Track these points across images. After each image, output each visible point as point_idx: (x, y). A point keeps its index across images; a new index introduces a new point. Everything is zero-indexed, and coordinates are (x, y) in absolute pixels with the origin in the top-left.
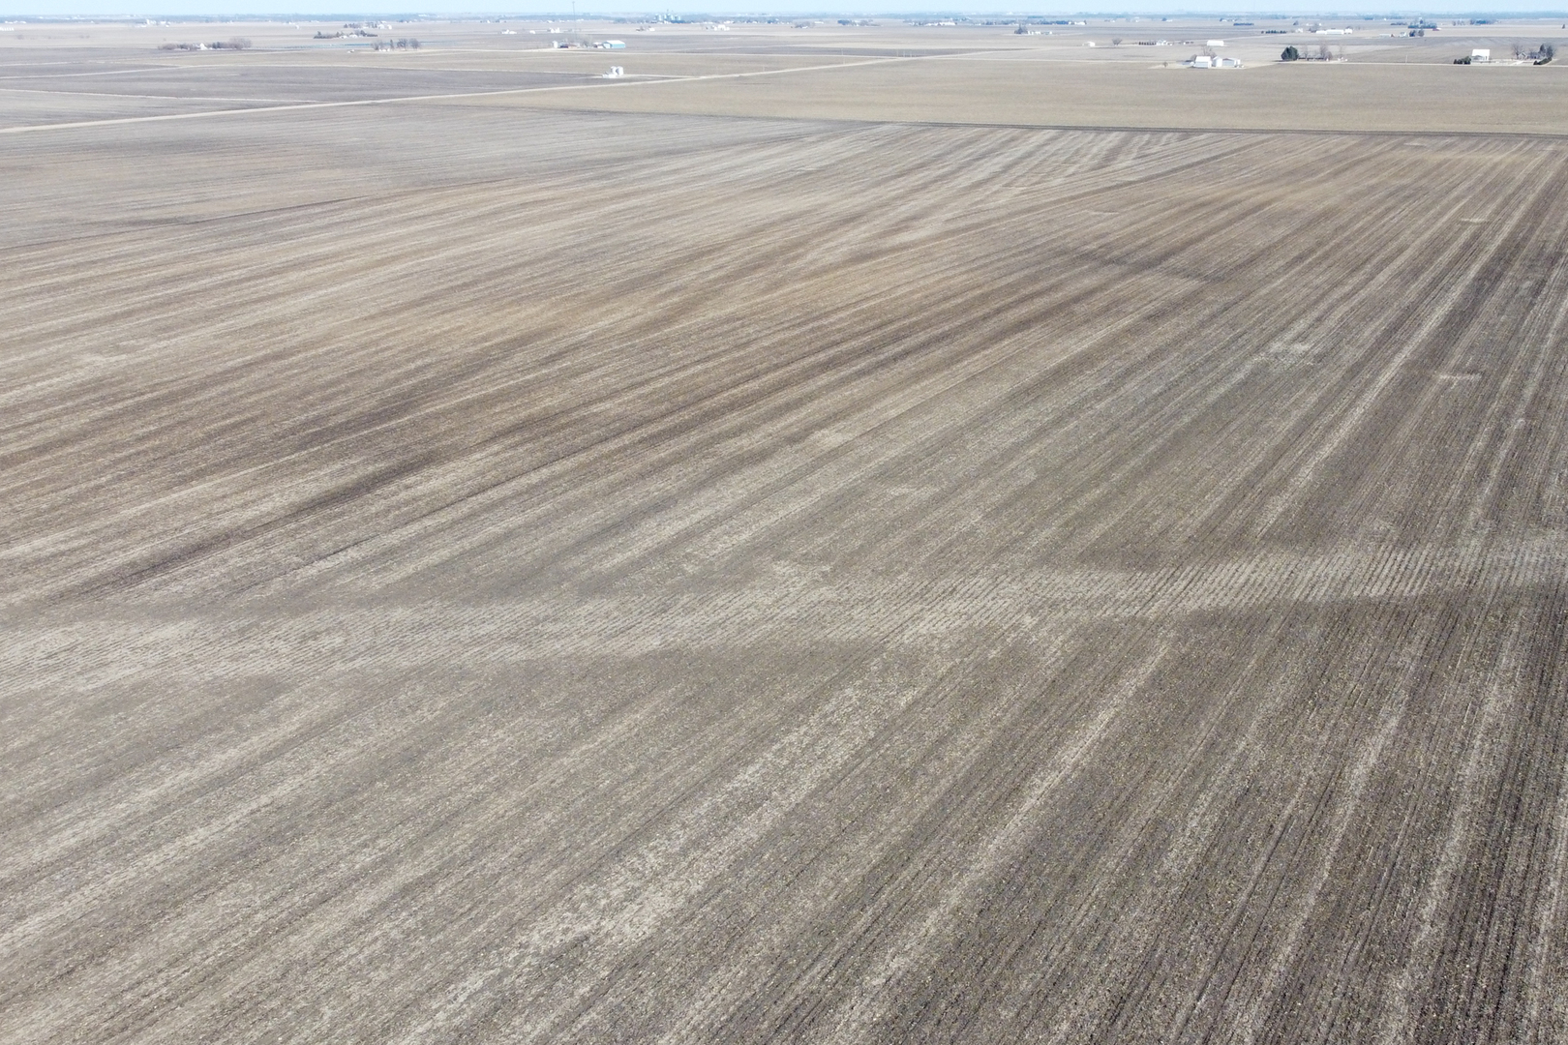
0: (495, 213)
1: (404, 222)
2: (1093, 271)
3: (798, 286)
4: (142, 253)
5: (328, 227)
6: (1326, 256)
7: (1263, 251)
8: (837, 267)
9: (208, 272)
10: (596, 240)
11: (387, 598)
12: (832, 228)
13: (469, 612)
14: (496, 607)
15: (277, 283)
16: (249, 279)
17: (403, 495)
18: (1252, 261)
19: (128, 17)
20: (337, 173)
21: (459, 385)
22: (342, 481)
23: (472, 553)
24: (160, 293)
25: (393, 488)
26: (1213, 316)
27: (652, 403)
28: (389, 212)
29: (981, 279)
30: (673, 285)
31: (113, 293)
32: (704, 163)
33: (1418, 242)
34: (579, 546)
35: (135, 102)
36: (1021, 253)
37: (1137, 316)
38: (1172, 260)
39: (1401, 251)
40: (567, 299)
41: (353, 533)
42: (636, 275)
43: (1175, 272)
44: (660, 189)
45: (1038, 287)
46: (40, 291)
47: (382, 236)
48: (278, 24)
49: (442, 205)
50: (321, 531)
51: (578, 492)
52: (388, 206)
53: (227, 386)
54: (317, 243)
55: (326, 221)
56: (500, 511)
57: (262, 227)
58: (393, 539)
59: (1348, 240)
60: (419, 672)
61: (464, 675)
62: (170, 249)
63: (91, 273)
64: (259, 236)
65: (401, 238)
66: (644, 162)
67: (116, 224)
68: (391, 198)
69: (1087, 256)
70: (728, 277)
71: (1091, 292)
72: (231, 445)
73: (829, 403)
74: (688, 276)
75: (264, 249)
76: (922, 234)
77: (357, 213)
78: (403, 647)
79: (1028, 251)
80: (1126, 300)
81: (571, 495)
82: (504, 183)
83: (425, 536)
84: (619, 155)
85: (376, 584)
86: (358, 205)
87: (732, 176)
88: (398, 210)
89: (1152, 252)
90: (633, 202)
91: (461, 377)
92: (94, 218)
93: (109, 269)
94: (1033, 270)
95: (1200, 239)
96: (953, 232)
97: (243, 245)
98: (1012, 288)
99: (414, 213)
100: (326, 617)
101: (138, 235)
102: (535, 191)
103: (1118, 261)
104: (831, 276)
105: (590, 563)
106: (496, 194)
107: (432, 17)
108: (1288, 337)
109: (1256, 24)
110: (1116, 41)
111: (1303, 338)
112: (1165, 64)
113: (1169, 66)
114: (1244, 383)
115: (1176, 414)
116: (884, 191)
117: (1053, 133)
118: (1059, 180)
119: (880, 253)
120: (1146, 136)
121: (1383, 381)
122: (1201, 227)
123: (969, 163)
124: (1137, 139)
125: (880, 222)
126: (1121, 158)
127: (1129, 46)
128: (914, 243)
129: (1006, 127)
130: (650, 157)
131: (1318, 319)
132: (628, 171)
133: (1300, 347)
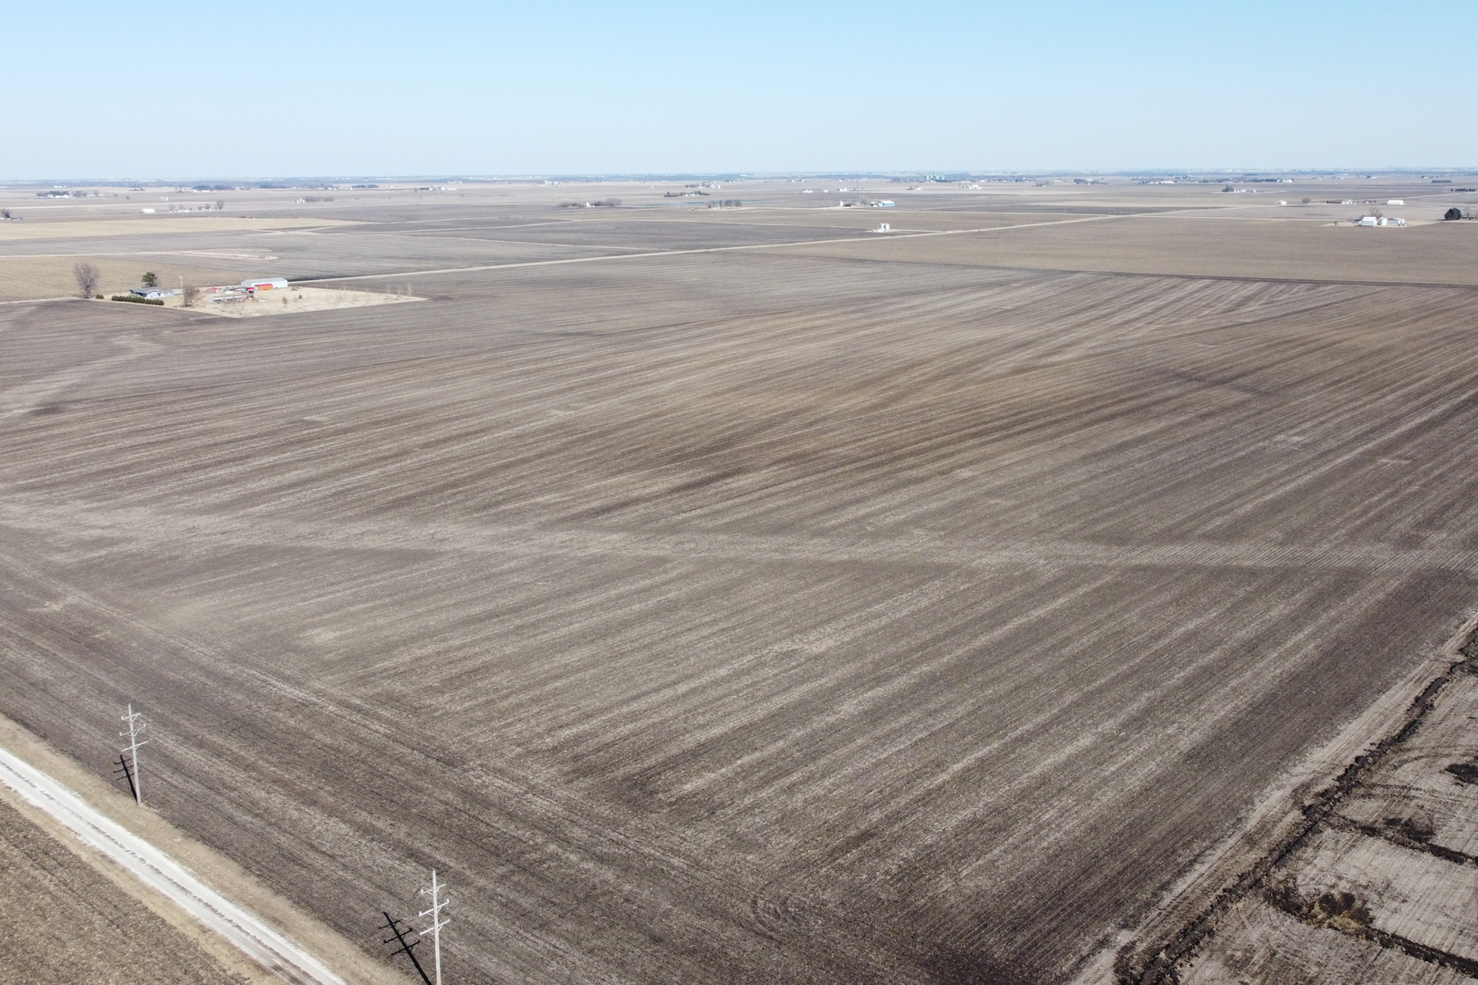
0: (785, 334)
2: (1179, 385)
3: (973, 387)
4: (572, 354)
5: (679, 341)
7: (1313, 376)
8: (1003, 376)
9: (612, 366)
10: (848, 354)
12: (1008, 350)
13: (756, 539)
14: (769, 538)
15: (651, 374)
16: (636, 372)
17: (725, 487)
18: (1299, 382)
21: (757, 435)
23: (759, 515)
24: (586, 377)
26: (1248, 417)
28: (718, 331)
29: (1099, 387)
30: (892, 384)
31: (559, 377)
32: (934, 300)
34: (814, 515)
36: (1133, 372)
38: (1240, 380)
40: (825, 390)
41: (700, 503)
42: (868, 377)
43: (1238, 388)
44: (901, 320)
45: (1133, 394)
46: (520, 374)
47: (714, 347)
49: (751, 328)
50: (684, 501)
51: (817, 492)
52: (717, 327)
54: (673, 351)
55: (680, 337)
56: (774, 498)
57: (640, 339)
58: (720, 506)
61: (752, 562)
62: (587, 351)
63: (545, 365)
64: (639, 345)
65: (726, 349)
66: (891, 300)
68: (719, 322)
69: (1178, 375)
70: (928, 380)
71: (1171, 398)
72: (636, 459)
73: (970, 455)
74: (902, 379)
75: (643, 353)
76: (1069, 356)
77: (697, 332)
78: (724, 550)
79: (1140, 370)
80: (1192, 404)
81: (813, 492)
82: (793, 313)
83: (736, 506)
84: (875, 295)
85: (711, 524)
86: (699, 326)
87: (950, 312)
88: (723, 331)
89: (1228, 374)
90: (878, 329)
91: (759, 431)
92: (539, 331)
93: (555, 363)
94: (1137, 382)
95: (1269, 366)
96: (1091, 356)
97: (630, 350)
98: (1114, 394)
99: (733, 333)
102: (812, 320)
103: (1200, 379)
104: (996, 382)
105: (819, 523)
106: (787, 321)
108: (1292, 432)
109: (1454, 180)
110: (1305, 201)
111: (1303, 433)
112: (1335, 222)
113: (1340, 224)
114: (1242, 458)
115: (1185, 473)
116: (1054, 326)
117: (1208, 282)
118: (1191, 321)
119: (1035, 368)
120: (1282, 287)
121: (1340, 460)
122: (1277, 357)
123: (1129, 306)
124: (1274, 288)
125: (1042, 348)
126: (1251, 303)
127: (1317, 205)
128: (1060, 363)
129: (1172, 276)
130: (895, 296)
131: (1322, 423)
132: (879, 307)
133: (1296, 439)
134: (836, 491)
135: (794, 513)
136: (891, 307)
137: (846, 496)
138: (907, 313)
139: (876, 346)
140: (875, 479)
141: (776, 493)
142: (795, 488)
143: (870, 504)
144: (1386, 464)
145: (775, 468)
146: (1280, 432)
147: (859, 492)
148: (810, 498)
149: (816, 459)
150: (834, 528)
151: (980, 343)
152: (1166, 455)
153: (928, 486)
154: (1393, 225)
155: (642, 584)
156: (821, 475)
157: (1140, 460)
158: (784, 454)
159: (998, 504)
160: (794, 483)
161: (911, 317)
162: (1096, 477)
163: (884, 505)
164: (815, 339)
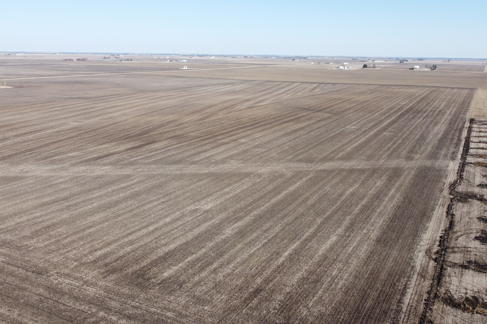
0: (159, 98)
1: (137, 99)
2: (306, 112)
3: (235, 113)
4: (76, 104)
5: (119, 100)
6: (363, 110)
7: (348, 109)
8: (244, 109)
9: (93, 108)
10: (185, 103)
11: (149, 164)
12: (243, 102)
13: (167, 166)
14: (173, 166)
15: (110, 110)
17: (149, 148)
18: (345, 110)
19: (51, 52)
20: (118, 89)
21: (158, 129)
22: (135, 145)
23: (166, 157)
25: (147, 146)
26: (334, 121)
27: (202, 134)
28: (133, 97)
29: (279, 113)
31: (72, 112)
32: (210, 89)
33: (387, 108)
34: (189, 157)
35: (61, 73)
36: (289, 108)
37: (315, 121)
38: (326, 110)
39: (382, 109)
40: (180, 114)
41: (140, 154)
44: (201, 93)
45: (292, 115)
47: (133, 102)
48: (92, 55)
49: (146, 96)
50: (133, 153)
52: (133, 96)
53: (105, 129)
55: (118, 99)
56: (171, 151)
57: (103, 99)
58: (149, 155)
59: (370, 107)
60: (159, 175)
61: (168, 175)
62: (82, 103)
63: (65, 108)
64: (103, 101)
65: (137, 102)
66: (195, 88)
67: (67, 98)
68: (132, 94)
69: (305, 109)
70: (218, 111)
71: (305, 116)
72: (109, 139)
73: (242, 134)
74: (208, 111)
75: (105, 104)
76: (265, 103)
77: (125, 97)
78: (155, 171)
79: (291, 107)
80: (313, 117)
81: (186, 149)
82: (160, 92)
83: (156, 154)
84: (188, 86)
85: (147, 161)
86: (125, 95)
87: (217, 91)
88: (135, 97)
89: (321, 108)
90: (193, 96)
92: (61, 97)
93: (69, 107)
94: (291, 111)
95: (333, 106)
96: (273, 103)
97: (100, 103)
98: (286, 115)
99: (139, 97)
100: (138, 166)
101: (73, 100)
102: (168, 93)
103: (313, 110)
104: (243, 111)
106: (159, 94)
107: (133, 54)
108: (351, 125)
109: (358, 59)
110: (319, 63)
111: (354, 125)
112: (331, 68)
113: (332, 69)
114: (339, 133)
115: (322, 138)
116: (256, 95)
117: (300, 83)
118: (300, 94)
119: (254, 107)
120: (324, 85)
121: (371, 133)
122: (334, 103)
123: (278, 90)
124: (321, 85)
125: (255, 101)
126: (317, 89)
127: (322, 64)
128: (263, 105)
129: (288, 82)
130: (196, 87)
131: (359, 122)
132: (191, 90)
133: (353, 127)
134: (195, 148)
135: (180, 156)
136: (195, 90)
137: (200, 149)
138: (202, 92)
139: (194, 101)
140: (208, 143)
141: (171, 149)
142: (178, 147)
143: (210, 152)
144: (386, 134)
145: (168, 140)
146: (347, 125)
147: (204, 148)
148: (186, 151)
149: (183, 137)
150: (199, 161)
151: (232, 100)
152: (312, 133)
153: (231, 145)
154: (348, 69)
155: (122, 185)
156: (188, 142)
157: (304, 135)
158: (170, 136)
159: (259, 151)
160: (177, 146)
161: (203, 93)
162: (291, 141)
163: (216, 152)
164: (171, 99)
